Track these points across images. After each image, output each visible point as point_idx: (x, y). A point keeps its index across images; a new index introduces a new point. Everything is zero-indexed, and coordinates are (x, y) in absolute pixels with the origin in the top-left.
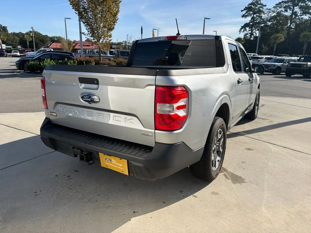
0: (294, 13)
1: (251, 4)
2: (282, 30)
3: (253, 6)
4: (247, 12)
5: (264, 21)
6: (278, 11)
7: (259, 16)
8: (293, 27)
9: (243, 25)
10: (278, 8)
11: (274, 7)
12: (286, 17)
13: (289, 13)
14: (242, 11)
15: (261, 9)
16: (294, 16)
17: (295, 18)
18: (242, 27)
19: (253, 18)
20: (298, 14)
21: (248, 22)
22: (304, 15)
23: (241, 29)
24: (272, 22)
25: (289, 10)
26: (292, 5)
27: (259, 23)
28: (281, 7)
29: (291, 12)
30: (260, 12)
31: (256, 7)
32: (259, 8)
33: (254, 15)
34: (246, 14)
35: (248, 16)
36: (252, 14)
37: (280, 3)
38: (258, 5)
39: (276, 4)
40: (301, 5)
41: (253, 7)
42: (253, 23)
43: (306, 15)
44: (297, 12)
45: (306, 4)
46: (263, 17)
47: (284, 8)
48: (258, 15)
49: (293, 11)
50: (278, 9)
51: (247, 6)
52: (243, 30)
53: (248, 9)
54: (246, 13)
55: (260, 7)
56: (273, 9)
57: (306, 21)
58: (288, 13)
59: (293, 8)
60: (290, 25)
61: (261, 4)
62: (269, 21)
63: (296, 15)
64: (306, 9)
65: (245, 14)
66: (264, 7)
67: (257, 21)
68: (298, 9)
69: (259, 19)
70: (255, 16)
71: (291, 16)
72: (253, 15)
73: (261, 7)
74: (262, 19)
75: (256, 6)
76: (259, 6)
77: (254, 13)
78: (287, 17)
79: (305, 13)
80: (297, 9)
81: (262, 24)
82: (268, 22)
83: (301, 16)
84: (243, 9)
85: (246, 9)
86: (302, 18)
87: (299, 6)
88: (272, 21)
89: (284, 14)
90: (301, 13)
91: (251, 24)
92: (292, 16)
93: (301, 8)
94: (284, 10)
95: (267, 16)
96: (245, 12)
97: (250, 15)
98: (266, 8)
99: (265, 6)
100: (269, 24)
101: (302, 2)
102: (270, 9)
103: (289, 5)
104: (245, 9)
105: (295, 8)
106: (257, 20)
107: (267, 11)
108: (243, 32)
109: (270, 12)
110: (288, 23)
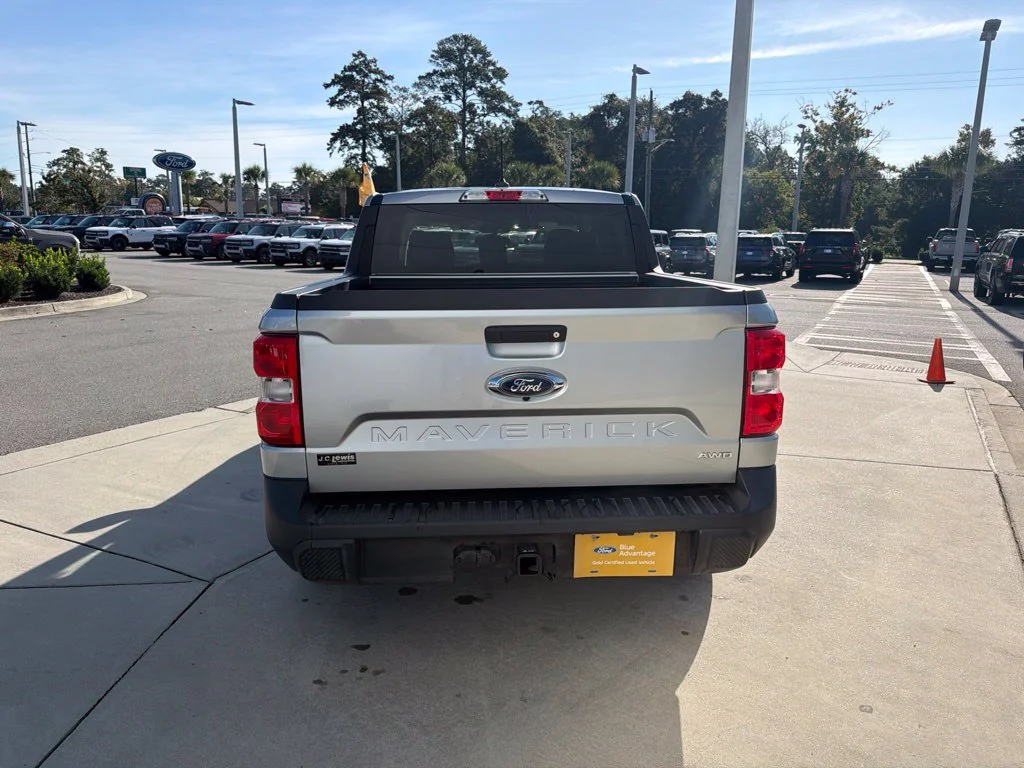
0: (468, 107)
1: (352, 68)
2: (445, 151)
3: (358, 73)
4: (341, 92)
5: (392, 122)
6: (427, 97)
7: (377, 107)
8: (471, 146)
9: (336, 131)
10: (426, 88)
11: (415, 85)
12: (450, 114)
13: (456, 107)
14: (327, 86)
15: (381, 86)
16: (468, 115)
17: (472, 120)
18: (333, 134)
19: (361, 111)
20: (479, 111)
21: (350, 123)
22: (493, 115)
23: (333, 140)
24: (414, 128)
25: (454, 97)
26: (460, 85)
27: (380, 127)
28: (432, 87)
29: (460, 102)
30: (378, 94)
31: (366, 80)
32: (374, 83)
33: (363, 103)
34: (341, 97)
35: (347, 102)
36: (357, 98)
37: (429, 75)
38: (370, 71)
39: (420, 78)
40: (481, 88)
41: (358, 77)
42: (364, 126)
43: (496, 116)
44: (473, 105)
45: (493, 86)
46: (389, 112)
47: (443, 89)
48: (376, 104)
49: (464, 101)
50: (425, 93)
51: (339, 73)
52: (338, 144)
53: (344, 81)
54: (338, 95)
55: (377, 80)
56: (412, 90)
57: (497, 131)
58: (454, 106)
59: (464, 92)
60: (463, 140)
61: (377, 72)
62: (409, 125)
63: (473, 113)
64: (494, 97)
65: (336, 97)
66: (387, 81)
67: (376, 121)
68: (475, 97)
69: (380, 115)
70: (366, 104)
71: (462, 113)
72: (359, 102)
73: (380, 81)
74: (388, 117)
75: (366, 76)
76: (373, 76)
77: (365, 97)
78: (452, 117)
79: (494, 109)
80: (472, 96)
81: (389, 130)
82: (404, 127)
83: (485, 115)
84: (329, 82)
85: (338, 83)
86: (488, 123)
87: (476, 88)
88: (415, 125)
89: (443, 106)
90: (483, 108)
91: (359, 127)
92: (465, 118)
93: (482, 93)
94: (441, 95)
95: (400, 110)
96: (334, 90)
97: (353, 100)
98: (394, 85)
99: (391, 78)
100: (410, 130)
101: (482, 79)
102: (405, 90)
103: (453, 84)
104: (334, 83)
105: (468, 92)
106: (374, 117)
107: (397, 92)
108: (340, 149)
109: (406, 98)
110: (456, 134)
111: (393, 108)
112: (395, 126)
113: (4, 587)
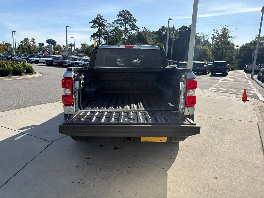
0: (126, 29)
1: (97, 18)
2: (120, 40)
3: (98, 20)
5: (107, 32)
7: (103, 29)
8: (126, 39)
10: (116, 24)
11: (113, 23)
13: (123, 29)
14: (90, 23)
15: (104, 23)
16: (126, 31)
17: (127, 32)
18: (91, 35)
19: (99, 29)
21: (96, 33)
22: (132, 31)
23: (92, 37)
24: (112, 34)
25: (122, 26)
26: (124, 23)
27: (103, 34)
28: (117, 23)
29: (124, 27)
30: (103, 25)
31: (100, 22)
32: (102, 22)
33: (99, 27)
34: (94, 26)
35: (95, 27)
36: (98, 26)
37: (116, 20)
38: (101, 19)
39: (114, 21)
40: (130, 24)
41: (98, 21)
42: (99, 33)
43: (133, 31)
44: (128, 28)
45: (133, 23)
46: (106, 30)
47: (120, 24)
48: (102, 27)
49: (125, 27)
50: (115, 25)
51: (93, 20)
53: (95, 22)
55: (103, 21)
56: (112, 24)
57: (134, 35)
60: (125, 37)
61: (103, 19)
62: (111, 33)
63: (128, 30)
64: (133, 26)
65: (92, 26)
67: (103, 32)
69: (103, 30)
70: (100, 28)
71: (125, 30)
72: (98, 27)
73: (104, 22)
74: (106, 31)
76: (102, 21)
77: (100, 26)
78: (122, 31)
79: (133, 29)
80: (127, 26)
81: (106, 35)
82: (110, 34)
83: (130, 31)
84: (91, 22)
85: (93, 22)
86: (131, 33)
87: (128, 24)
88: (112, 33)
89: (120, 28)
90: (130, 29)
93: (130, 25)
94: (119, 26)
95: (109, 29)
96: (92, 24)
97: (97, 27)
98: (107, 23)
99: (107, 21)
100: (111, 35)
101: (130, 22)
102: (110, 24)
103: (122, 23)
104: (92, 22)
105: (126, 25)
106: (102, 31)
107: (108, 25)
108: (93, 39)
109: (110, 26)
110: (123, 36)
111: (107, 29)
112: (107, 33)
113: (1, 142)
